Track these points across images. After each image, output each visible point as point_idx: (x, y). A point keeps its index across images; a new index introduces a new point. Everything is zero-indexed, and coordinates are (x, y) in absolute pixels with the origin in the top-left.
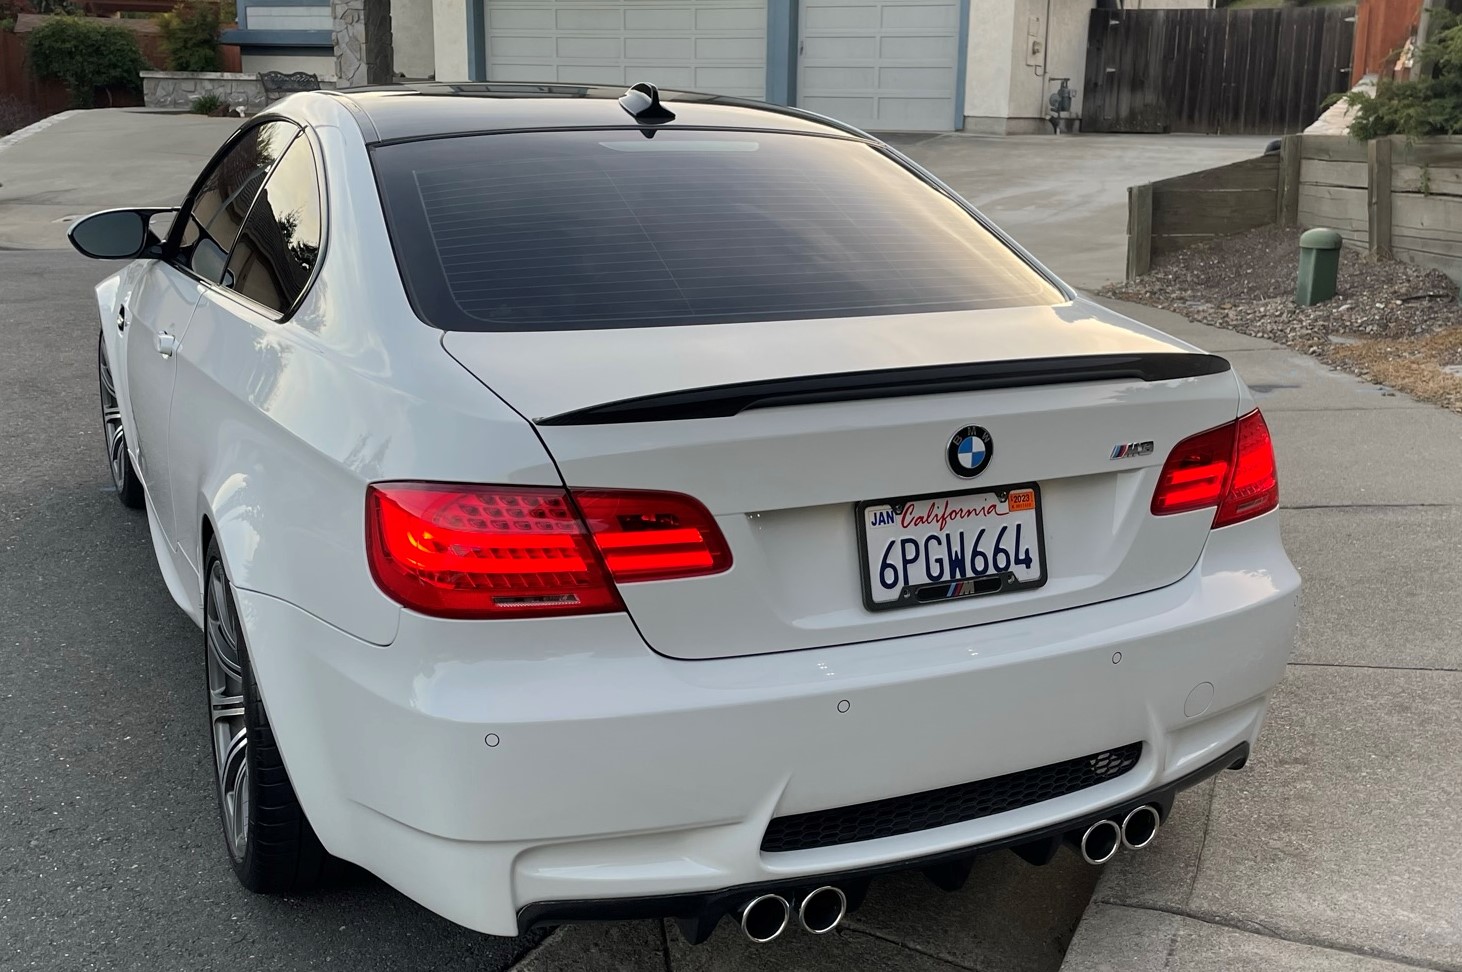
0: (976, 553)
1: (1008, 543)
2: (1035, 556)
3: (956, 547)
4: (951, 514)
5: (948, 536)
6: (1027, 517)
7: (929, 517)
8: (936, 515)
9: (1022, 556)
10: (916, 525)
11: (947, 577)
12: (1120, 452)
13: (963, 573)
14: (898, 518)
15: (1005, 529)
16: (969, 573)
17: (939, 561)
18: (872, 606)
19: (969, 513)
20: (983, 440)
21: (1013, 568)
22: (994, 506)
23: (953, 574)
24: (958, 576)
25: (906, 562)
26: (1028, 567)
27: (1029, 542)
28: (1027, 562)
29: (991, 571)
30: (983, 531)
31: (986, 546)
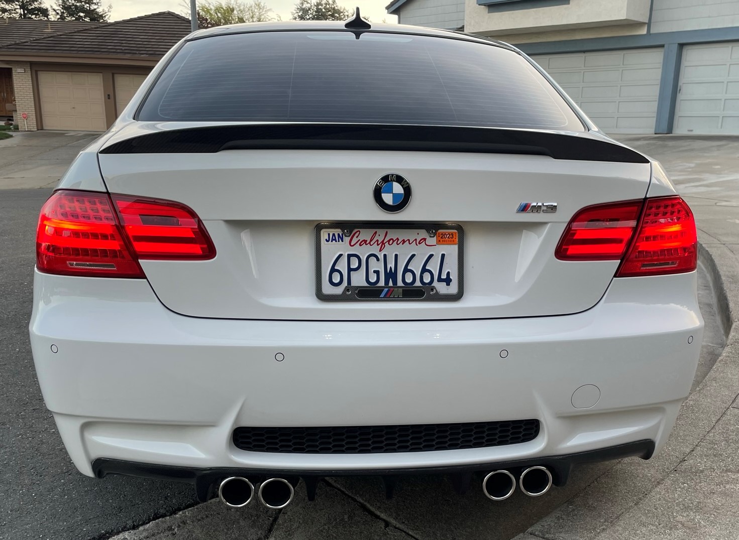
0: (406, 270)
1: (434, 266)
2: (454, 277)
3: (391, 265)
4: (389, 241)
5: (385, 256)
6: (451, 251)
7: (371, 241)
8: (377, 241)
9: (444, 276)
10: (360, 245)
11: (382, 283)
12: (524, 208)
13: (395, 282)
14: (347, 239)
15: (431, 256)
16: (400, 283)
17: (377, 272)
18: (322, 297)
19: (404, 242)
20: (402, 186)
21: (436, 284)
22: (425, 239)
23: (387, 282)
24: (391, 284)
25: (350, 270)
26: (448, 284)
27: (451, 267)
28: (448, 281)
29: (418, 283)
30: (413, 256)
31: (416, 267)
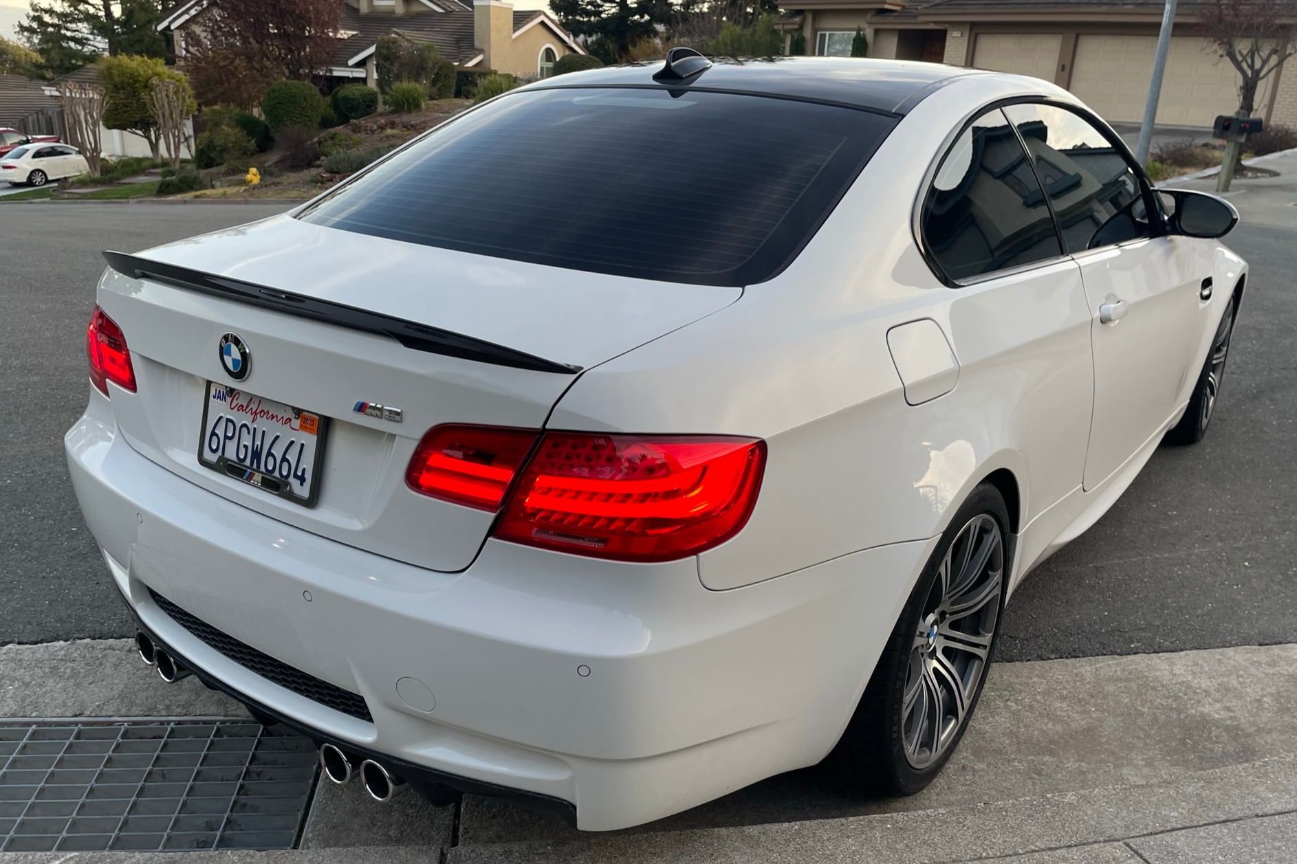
0: (270, 454)
1: (292, 457)
2: (308, 476)
3: (258, 443)
4: (261, 412)
5: (255, 429)
6: (310, 440)
7: (247, 407)
8: (252, 409)
9: (299, 473)
10: (238, 410)
11: (248, 463)
12: (361, 408)
13: (258, 466)
14: (229, 399)
15: (292, 442)
16: (262, 468)
17: (246, 447)
18: (203, 462)
19: (273, 417)
20: (239, 350)
21: (291, 479)
22: (290, 420)
23: (252, 463)
24: (255, 466)
25: (226, 437)
26: (302, 484)
27: (308, 464)
28: (302, 479)
29: (277, 474)
30: (277, 437)
31: (278, 452)
